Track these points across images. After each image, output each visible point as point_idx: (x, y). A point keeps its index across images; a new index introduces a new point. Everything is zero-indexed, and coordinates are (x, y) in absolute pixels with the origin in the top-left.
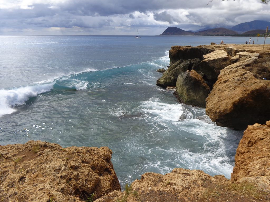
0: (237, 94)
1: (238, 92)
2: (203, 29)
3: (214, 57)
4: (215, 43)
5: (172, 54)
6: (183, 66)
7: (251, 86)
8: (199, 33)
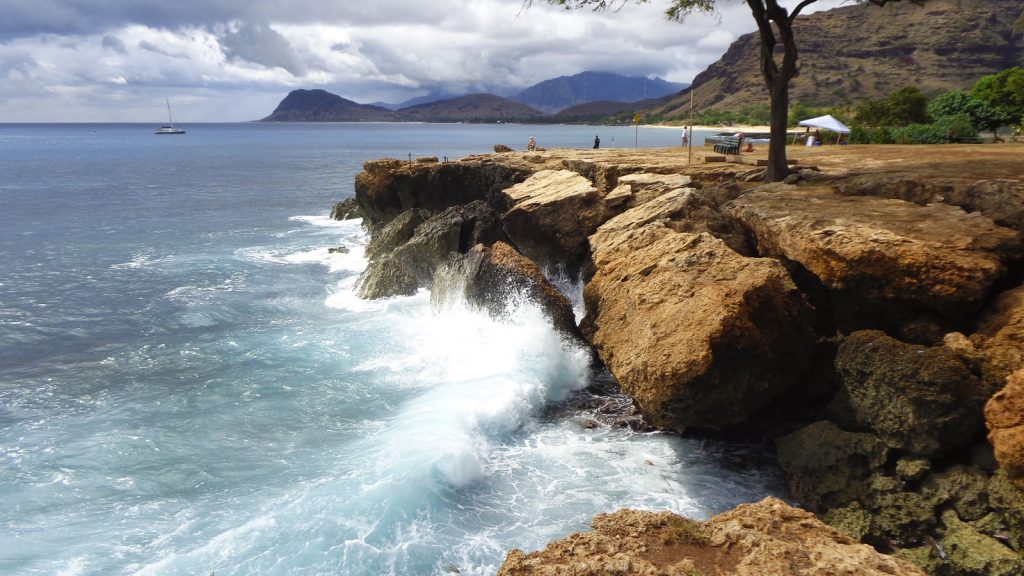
0: (706, 307)
1: (706, 301)
2: (422, 98)
3: (551, 195)
4: (509, 147)
5: (369, 192)
6: (440, 233)
7: (735, 278)
8: (414, 112)
